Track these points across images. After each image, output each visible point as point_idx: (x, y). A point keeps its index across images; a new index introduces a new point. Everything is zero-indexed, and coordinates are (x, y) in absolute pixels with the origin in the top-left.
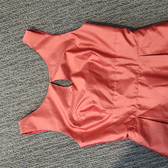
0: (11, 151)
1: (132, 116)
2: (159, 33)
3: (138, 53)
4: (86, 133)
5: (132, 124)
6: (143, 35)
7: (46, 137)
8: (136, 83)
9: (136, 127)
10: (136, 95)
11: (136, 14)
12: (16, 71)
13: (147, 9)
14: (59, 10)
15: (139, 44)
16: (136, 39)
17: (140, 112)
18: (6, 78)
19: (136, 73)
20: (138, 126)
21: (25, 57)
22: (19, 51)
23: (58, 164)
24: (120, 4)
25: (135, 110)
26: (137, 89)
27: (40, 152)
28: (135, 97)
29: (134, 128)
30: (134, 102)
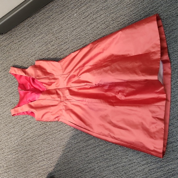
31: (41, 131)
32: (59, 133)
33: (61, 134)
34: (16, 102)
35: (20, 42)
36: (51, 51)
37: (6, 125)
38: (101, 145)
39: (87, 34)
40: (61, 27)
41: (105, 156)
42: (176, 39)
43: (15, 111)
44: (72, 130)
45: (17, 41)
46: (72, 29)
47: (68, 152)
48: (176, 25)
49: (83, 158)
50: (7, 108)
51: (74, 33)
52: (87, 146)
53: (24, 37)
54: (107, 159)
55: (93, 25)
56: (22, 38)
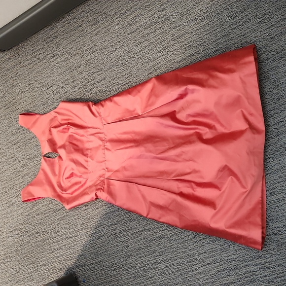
0: (20, 217)
1: (102, 179)
2: (116, 103)
3: (102, 123)
4: (72, 197)
5: (100, 186)
6: (103, 106)
7: (44, 204)
8: (103, 149)
9: (104, 187)
10: (104, 159)
11: (102, 87)
12: (19, 149)
13: (110, 82)
14: (45, 93)
15: (102, 114)
16: (98, 110)
17: (108, 174)
18: (12, 156)
19: (102, 140)
20: (106, 186)
21: (24, 137)
22: (20, 132)
23: (55, 226)
24: (90, 80)
25: (104, 173)
26: (104, 154)
27: (41, 216)
28: (103, 161)
29: (102, 189)
30: (103, 166)
35: (31, 65)
36: (78, 82)
37: (6, 192)
38: (148, 230)
39: (134, 59)
40: (95, 45)
41: (153, 247)
42: (268, 74)
44: (105, 206)
45: (27, 63)
46: (111, 49)
47: (98, 238)
48: (268, 53)
49: (119, 249)
50: (8, 166)
51: (113, 56)
52: (126, 230)
53: (37, 57)
54: (155, 251)
55: (143, 45)
56: (35, 59)
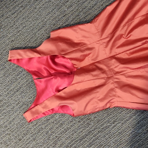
31: (84, 131)
32: (113, 125)
33: (118, 125)
34: (29, 100)
43: (33, 113)
